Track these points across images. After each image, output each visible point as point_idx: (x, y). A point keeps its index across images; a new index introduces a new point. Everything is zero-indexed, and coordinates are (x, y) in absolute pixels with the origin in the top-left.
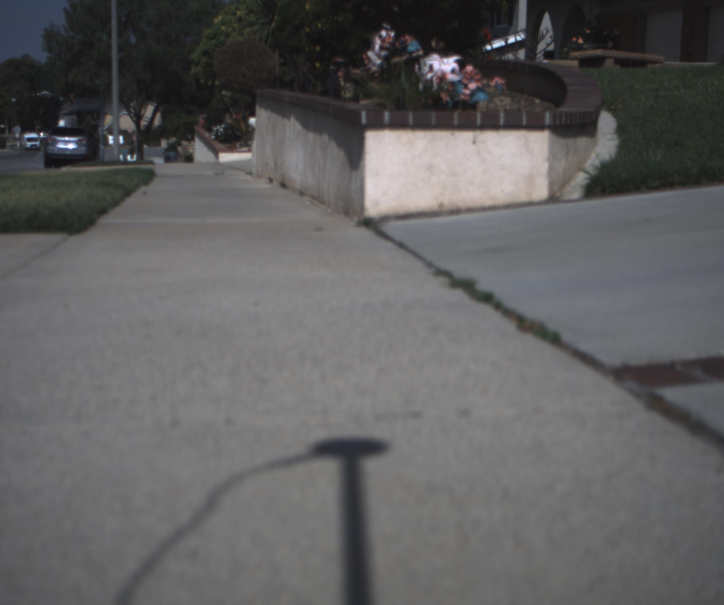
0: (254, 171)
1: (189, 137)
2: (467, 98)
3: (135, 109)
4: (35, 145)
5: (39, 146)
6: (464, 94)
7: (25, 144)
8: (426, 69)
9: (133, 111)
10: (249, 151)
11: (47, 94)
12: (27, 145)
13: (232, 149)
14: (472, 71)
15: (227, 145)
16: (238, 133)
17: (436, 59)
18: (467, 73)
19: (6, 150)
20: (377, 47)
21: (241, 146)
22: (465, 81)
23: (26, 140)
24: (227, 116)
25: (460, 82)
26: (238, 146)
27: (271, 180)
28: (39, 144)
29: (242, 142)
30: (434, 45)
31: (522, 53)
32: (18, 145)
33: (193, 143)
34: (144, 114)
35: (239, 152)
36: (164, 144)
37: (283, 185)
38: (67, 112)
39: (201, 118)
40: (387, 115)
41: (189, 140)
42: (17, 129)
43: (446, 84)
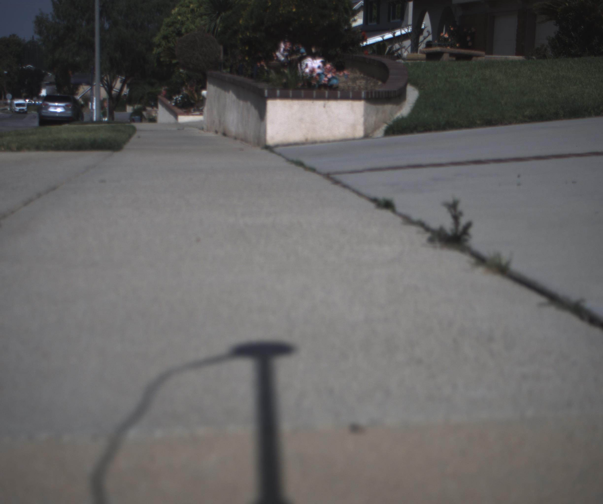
0: (205, 127)
1: (153, 104)
2: (326, 83)
3: (107, 81)
4: (23, 110)
5: (26, 110)
6: (325, 81)
7: (15, 108)
8: (304, 66)
9: (106, 82)
10: (201, 114)
11: (31, 68)
12: (16, 109)
13: (188, 113)
14: (329, 68)
15: (184, 110)
16: (192, 102)
17: (310, 61)
18: (327, 68)
20: (282, 50)
21: (195, 111)
22: (326, 73)
23: (15, 105)
24: (184, 89)
25: (323, 73)
27: (216, 132)
28: (26, 109)
29: (195, 108)
30: (313, 50)
31: (407, 43)
32: (9, 109)
33: (155, 109)
34: (115, 85)
35: (193, 115)
36: (129, 109)
37: (225, 134)
38: (48, 82)
39: (163, 90)
40: (278, 92)
41: (152, 107)
42: (9, 96)
43: (315, 75)
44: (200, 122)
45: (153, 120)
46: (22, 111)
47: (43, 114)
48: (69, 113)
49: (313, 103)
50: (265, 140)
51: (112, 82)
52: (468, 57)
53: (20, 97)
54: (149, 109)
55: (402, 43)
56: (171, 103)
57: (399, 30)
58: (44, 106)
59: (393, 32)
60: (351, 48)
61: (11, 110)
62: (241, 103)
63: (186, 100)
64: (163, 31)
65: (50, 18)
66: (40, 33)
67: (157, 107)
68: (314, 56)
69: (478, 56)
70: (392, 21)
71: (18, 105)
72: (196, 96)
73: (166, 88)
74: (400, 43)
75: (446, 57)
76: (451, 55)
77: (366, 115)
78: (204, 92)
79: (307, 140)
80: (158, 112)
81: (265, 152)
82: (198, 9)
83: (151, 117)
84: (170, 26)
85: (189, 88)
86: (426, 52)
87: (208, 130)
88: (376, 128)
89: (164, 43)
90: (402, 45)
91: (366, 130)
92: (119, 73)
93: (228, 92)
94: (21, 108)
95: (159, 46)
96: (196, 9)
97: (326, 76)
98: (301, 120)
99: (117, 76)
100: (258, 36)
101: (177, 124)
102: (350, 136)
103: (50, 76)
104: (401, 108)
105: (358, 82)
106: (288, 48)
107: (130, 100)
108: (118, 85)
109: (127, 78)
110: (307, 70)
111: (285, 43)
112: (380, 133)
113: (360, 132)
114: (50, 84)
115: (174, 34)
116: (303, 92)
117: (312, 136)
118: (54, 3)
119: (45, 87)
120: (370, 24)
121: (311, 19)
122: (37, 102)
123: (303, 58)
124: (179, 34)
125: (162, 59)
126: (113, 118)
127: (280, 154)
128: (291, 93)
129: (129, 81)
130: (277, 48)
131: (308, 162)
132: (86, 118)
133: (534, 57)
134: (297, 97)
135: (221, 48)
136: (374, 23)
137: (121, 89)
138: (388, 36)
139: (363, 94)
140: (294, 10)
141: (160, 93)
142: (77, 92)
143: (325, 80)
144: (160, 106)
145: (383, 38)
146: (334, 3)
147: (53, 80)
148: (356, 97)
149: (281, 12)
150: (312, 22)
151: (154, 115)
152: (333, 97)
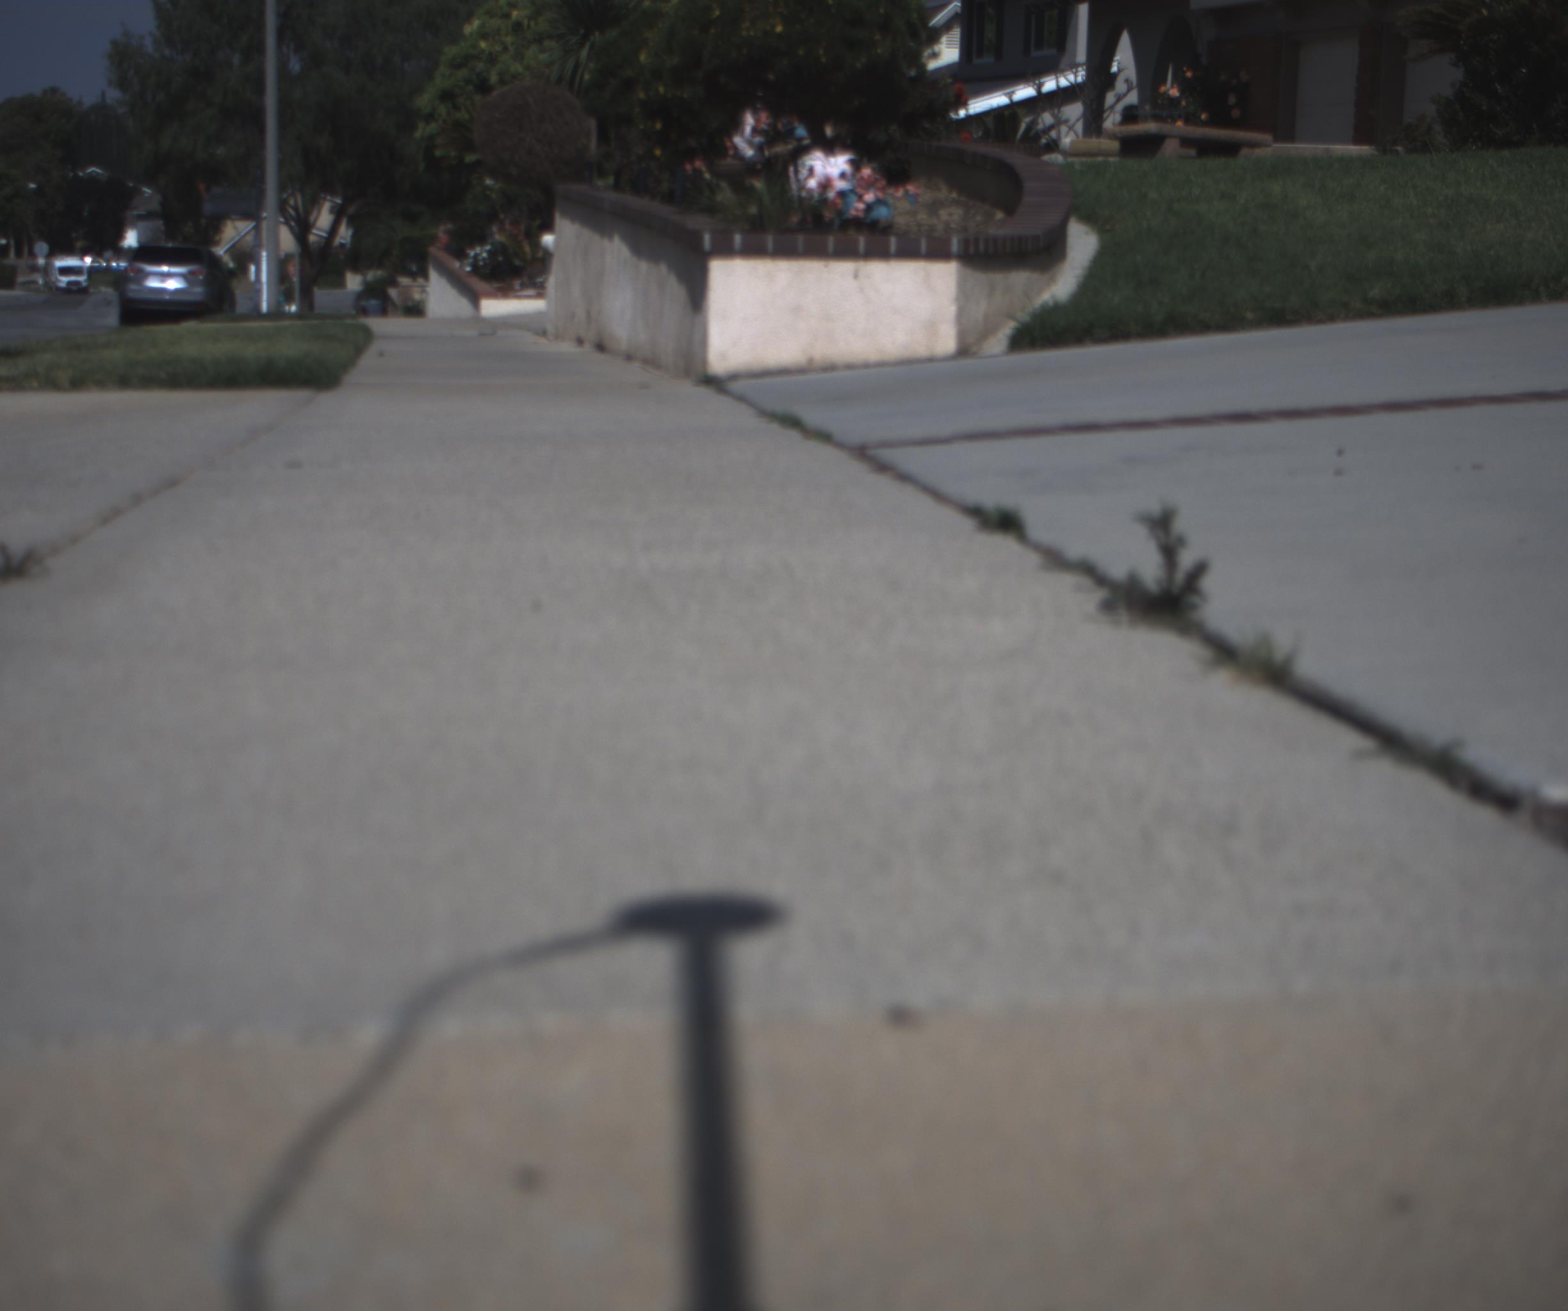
0: (550, 328)
1: (414, 268)
2: (861, 215)
3: (296, 209)
4: (77, 283)
5: (84, 284)
6: (857, 210)
7: (57, 280)
8: (804, 172)
9: (292, 212)
10: (540, 296)
11: (98, 174)
12: (60, 281)
13: (505, 292)
15: (496, 285)
16: (517, 262)
17: (819, 159)
18: (862, 178)
19: (17, 293)
20: (748, 130)
21: (523, 286)
22: (860, 191)
23: (57, 273)
24: (495, 229)
25: (852, 191)
26: (517, 287)
27: (580, 341)
28: (85, 281)
29: (525, 279)
30: (829, 131)
31: (1074, 111)
32: (41, 281)
33: (421, 281)
34: (316, 220)
35: (519, 297)
36: (354, 282)
37: (601, 347)
38: (144, 213)
39: (442, 232)
40: (738, 239)
41: (413, 275)
42: (42, 247)
43: (831, 194)
44: (539, 314)
45: (415, 310)
46: (74, 288)
47: (131, 295)
48: (198, 292)
49: (826, 266)
50: (704, 361)
51: (308, 213)
52: (1230, 149)
53: (69, 251)
54: (404, 281)
55: (1059, 112)
56: (461, 267)
57: (1053, 77)
58: (132, 274)
59: (1037, 82)
60: (927, 125)
61: (46, 284)
62: (644, 266)
63: (500, 259)
64: (442, 79)
65: (149, 46)
66: (122, 84)
67: (426, 276)
68: (829, 147)
69: (1253, 145)
70: (1035, 54)
71: (65, 271)
72: (527, 248)
73: (450, 226)
74: (1056, 111)
75: (1171, 147)
76: (1186, 142)
77: (964, 296)
78: (548, 239)
79: (811, 361)
80: (428, 289)
81: (704, 392)
82: (532, 23)
83: (410, 304)
84: (459, 66)
85: (507, 226)
86: (1120, 135)
87: (558, 337)
88: (987, 332)
89: (442, 110)
90: (1060, 115)
91: (962, 335)
92: (328, 188)
93: (611, 237)
94: (73, 278)
95: (430, 117)
96: (526, 22)
97: (860, 198)
98: (797, 310)
99: (323, 196)
100: (685, 96)
101: (478, 320)
102: (921, 351)
103: (147, 195)
104: (1052, 280)
105: (944, 214)
106: (763, 126)
107: (356, 259)
108: (324, 219)
109: (348, 201)
110: (812, 183)
111: (755, 112)
112: (998, 343)
113: (947, 343)
114: (149, 216)
115: (470, 88)
116: (800, 239)
117: (824, 351)
118: (158, 9)
119: (133, 225)
120: (977, 61)
121: (821, 52)
122: (114, 264)
123: (801, 151)
124: (483, 87)
125: (438, 153)
126: (311, 306)
127: (741, 398)
128: (770, 241)
129: (352, 210)
130: (735, 125)
131: (812, 416)
132: (242, 306)
133: (1399, 148)
134: (785, 251)
135: (592, 124)
136: (988, 59)
137: (333, 230)
138: (1024, 92)
139: (955, 245)
140: (779, 29)
141: (433, 239)
142: (217, 238)
143: (857, 207)
144: (433, 275)
145: (1010, 95)
146: (882, 11)
147: (155, 206)
148: (937, 252)
149: (744, 33)
150: (824, 60)
151: (417, 296)
152: (878, 252)
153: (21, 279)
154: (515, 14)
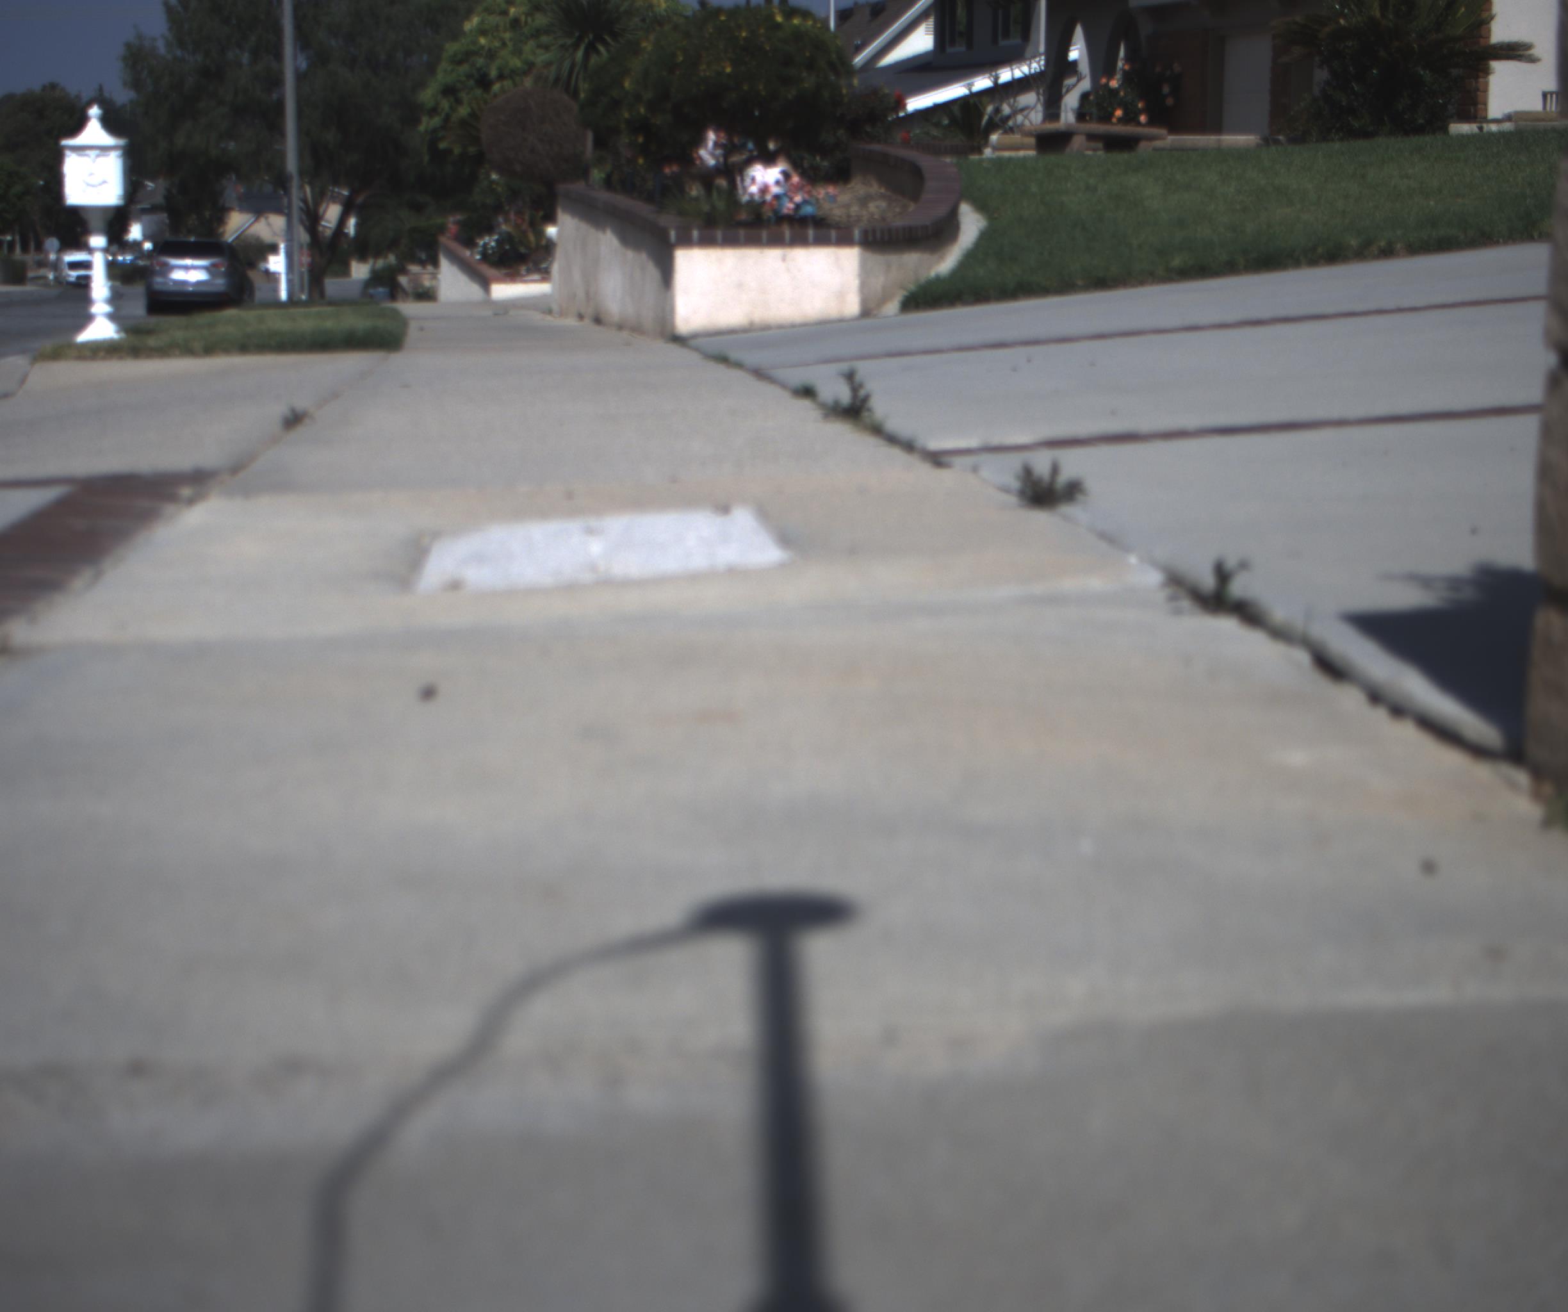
0: (555, 307)
1: (423, 256)
2: (791, 212)
6: (789, 209)
7: (67, 274)
8: (748, 181)
12: (69, 276)
14: (798, 183)
15: (504, 271)
16: (523, 250)
17: (760, 169)
18: (792, 185)
19: (28, 288)
20: (710, 144)
21: (529, 272)
22: (789, 194)
24: (501, 219)
25: (785, 194)
26: (523, 272)
27: (581, 317)
29: (531, 265)
30: (772, 146)
33: (430, 268)
34: (325, 212)
35: (525, 282)
38: (148, 207)
39: (452, 222)
40: (695, 234)
41: (423, 263)
43: (768, 198)
44: (544, 296)
45: (426, 295)
46: (83, 281)
47: (157, 287)
48: (220, 283)
49: (761, 253)
50: (673, 325)
51: (317, 204)
52: (1129, 143)
53: (78, 246)
54: (414, 268)
55: (1015, 101)
56: (472, 254)
57: (1009, 69)
58: (156, 268)
59: (994, 74)
61: (56, 278)
62: (630, 254)
63: (507, 247)
64: (444, 74)
65: (161, 48)
66: (135, 84)
67: (435, 263)
68: (768, 159)
69: (1151, 138)
71: (74, 265)
72: (532, 238)
73: (459, 217)
74: (1012, 101)
75: (1077, 143)
76: (1091, 137)
77: (865, 273)
78: (552, 231)
79: (752, 324)
80: (440, 276)
81: (673, 346)
82: (529, 19)
83: (420, 290)
84: (460, 62)
85: (512, 216)
86: (1034, 133)
87: (562, 314)
88: (884, 299)
89: (445, 104)
90: (1016, 105)
91: (864, 302)
92: (335, 180)
93: (604, 231)
94: (82, 272)
95: (433, 111)
96: (523, 18)
97: (791, 200)
98: (740, 286)
99: (331, 188)
101: (489, 302)
103: (149, 189)
104: (942, 258)
106: (724, 141)
107: (363, 248)
108: (332, 213)
109: (354, 192)
110: (754, 189)
111: (716, 131)
113: (852, 306)
115: (471, 83)
116: (742, 232)
117: (760, 315)
118: (169, 10)
119: (138, 219)
120: (949, 50)
121: (761, 87)
122: (120, 258)
124: (484, 82)
126: (322, 294)
127: (697, 349)
128: (719, 234)
129: (360, 200)
130: (700, 141)
131: (734, 355)
132: (259, 295)
134: (731, 241)
136: (960, 48)
137: (342, 222)
138: (982, 83)
140: (728, 70)
141: (442, 229)
142: (222, 227)
143: (788, 207)
144: (445, 265)
146: (808, 54)
147: (159, 199)
148: (844, 240)
149: (702, 74)
150: (763, 93)
151: (427, 283)
152: (800, 241)
153: (31, 274)
154: (512, 10)
